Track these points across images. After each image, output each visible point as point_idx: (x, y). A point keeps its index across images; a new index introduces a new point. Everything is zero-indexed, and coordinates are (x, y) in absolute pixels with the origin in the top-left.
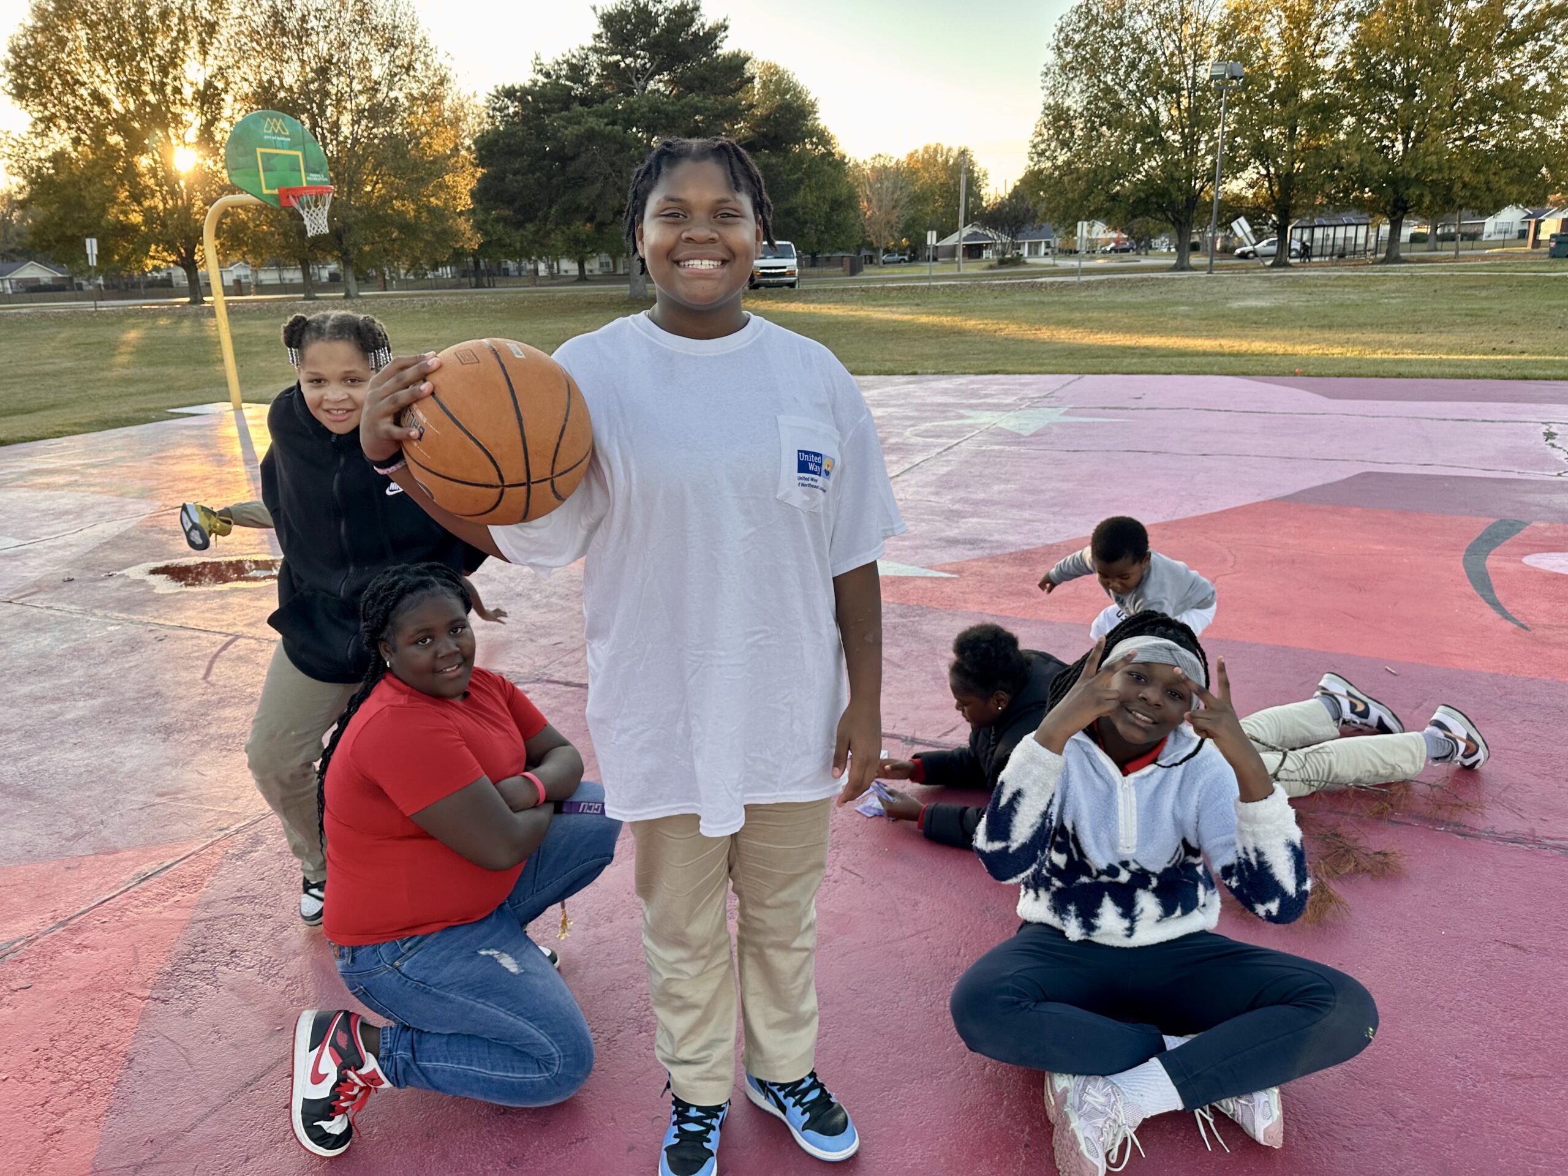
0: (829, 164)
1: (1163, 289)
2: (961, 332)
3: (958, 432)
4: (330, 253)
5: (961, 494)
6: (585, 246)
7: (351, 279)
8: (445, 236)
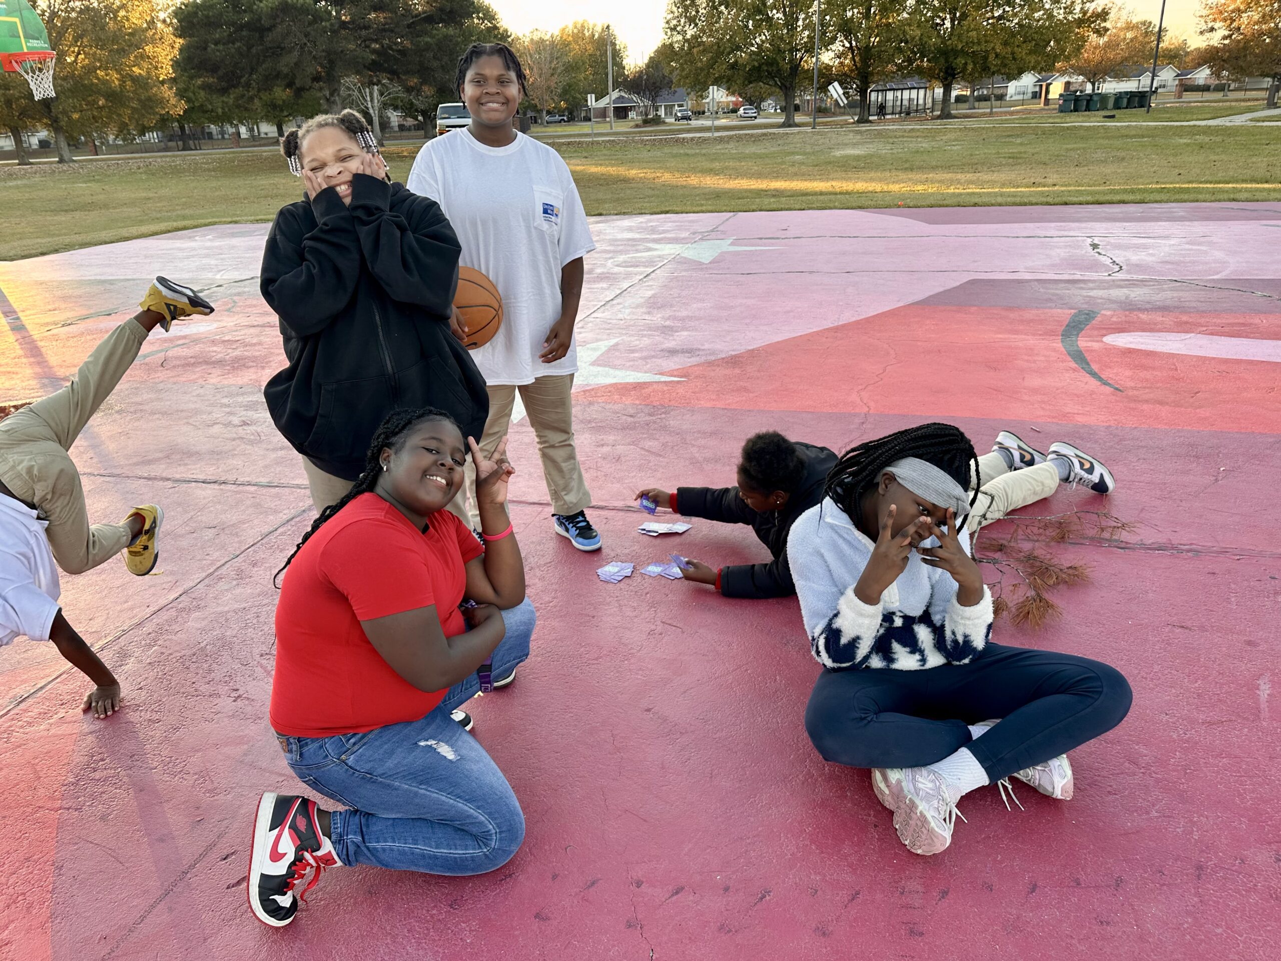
0: (496, 36)
1: (779, 142)
2: (626, 180)
3: (650, 262)
4: (40, 121)
5: (668, 312)
6: (282, 111)
7: (63, 144)
8: (150, 103)
